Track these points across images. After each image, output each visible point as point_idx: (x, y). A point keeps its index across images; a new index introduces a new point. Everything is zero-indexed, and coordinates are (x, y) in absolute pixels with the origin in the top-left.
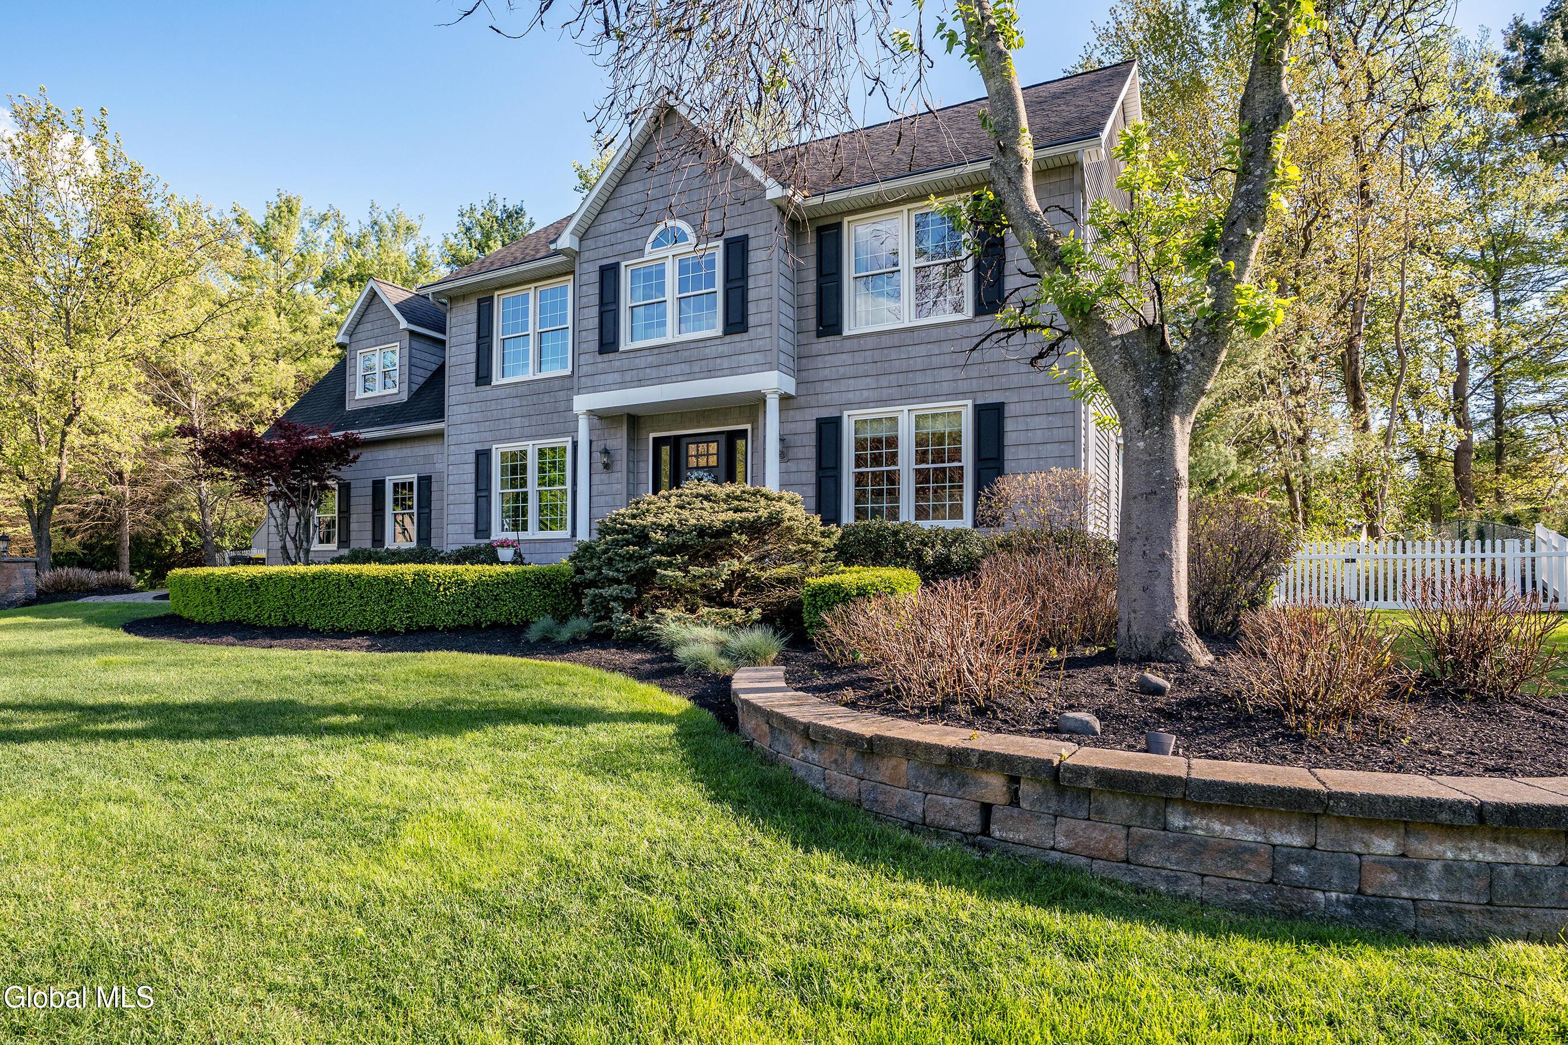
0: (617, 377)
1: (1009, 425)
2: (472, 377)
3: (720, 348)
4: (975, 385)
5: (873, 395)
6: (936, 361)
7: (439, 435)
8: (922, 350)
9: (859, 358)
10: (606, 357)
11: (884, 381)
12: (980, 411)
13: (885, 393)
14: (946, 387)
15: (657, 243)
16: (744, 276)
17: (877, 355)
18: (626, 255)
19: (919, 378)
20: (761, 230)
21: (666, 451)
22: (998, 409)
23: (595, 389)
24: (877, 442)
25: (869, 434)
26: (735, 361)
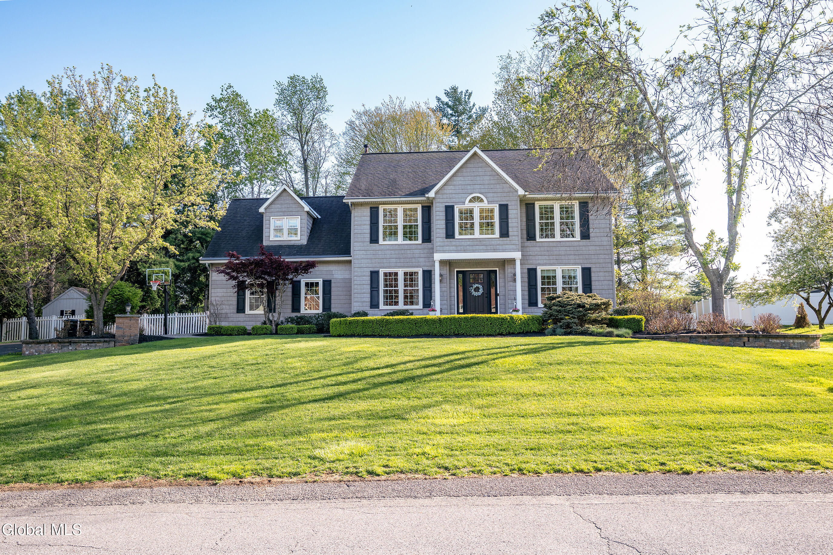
0: (454, 248)
1: (593, 274)
2: (368, 239)
3: (498, 242)
4: (581, 261)
5: (548, 262)
6: (568, 253)
7: (350, 262)
8: (564, 249)
9: (542, 249)
10: (449, 240)
11: (551, 257)
12: (584, 269)
13: (552, 261)
14: (572, 261)
15: (470, 201)
16: (507, 218)
17: (549, 249)
18: (457, 203)
19: (563, 257)
20: (513, 203)
21: (461, 276)
22: (589, 269)
23: (444, 252)
24: (548, 277)
25: (546, 275)
26: (504, 247)
